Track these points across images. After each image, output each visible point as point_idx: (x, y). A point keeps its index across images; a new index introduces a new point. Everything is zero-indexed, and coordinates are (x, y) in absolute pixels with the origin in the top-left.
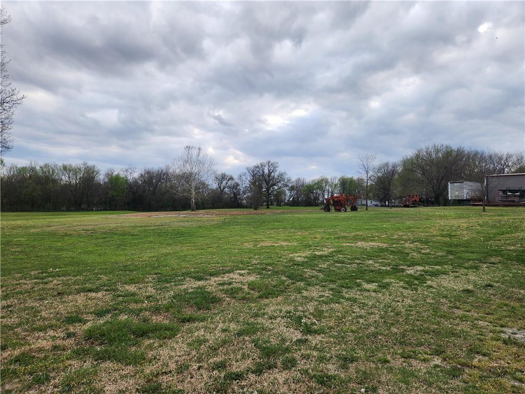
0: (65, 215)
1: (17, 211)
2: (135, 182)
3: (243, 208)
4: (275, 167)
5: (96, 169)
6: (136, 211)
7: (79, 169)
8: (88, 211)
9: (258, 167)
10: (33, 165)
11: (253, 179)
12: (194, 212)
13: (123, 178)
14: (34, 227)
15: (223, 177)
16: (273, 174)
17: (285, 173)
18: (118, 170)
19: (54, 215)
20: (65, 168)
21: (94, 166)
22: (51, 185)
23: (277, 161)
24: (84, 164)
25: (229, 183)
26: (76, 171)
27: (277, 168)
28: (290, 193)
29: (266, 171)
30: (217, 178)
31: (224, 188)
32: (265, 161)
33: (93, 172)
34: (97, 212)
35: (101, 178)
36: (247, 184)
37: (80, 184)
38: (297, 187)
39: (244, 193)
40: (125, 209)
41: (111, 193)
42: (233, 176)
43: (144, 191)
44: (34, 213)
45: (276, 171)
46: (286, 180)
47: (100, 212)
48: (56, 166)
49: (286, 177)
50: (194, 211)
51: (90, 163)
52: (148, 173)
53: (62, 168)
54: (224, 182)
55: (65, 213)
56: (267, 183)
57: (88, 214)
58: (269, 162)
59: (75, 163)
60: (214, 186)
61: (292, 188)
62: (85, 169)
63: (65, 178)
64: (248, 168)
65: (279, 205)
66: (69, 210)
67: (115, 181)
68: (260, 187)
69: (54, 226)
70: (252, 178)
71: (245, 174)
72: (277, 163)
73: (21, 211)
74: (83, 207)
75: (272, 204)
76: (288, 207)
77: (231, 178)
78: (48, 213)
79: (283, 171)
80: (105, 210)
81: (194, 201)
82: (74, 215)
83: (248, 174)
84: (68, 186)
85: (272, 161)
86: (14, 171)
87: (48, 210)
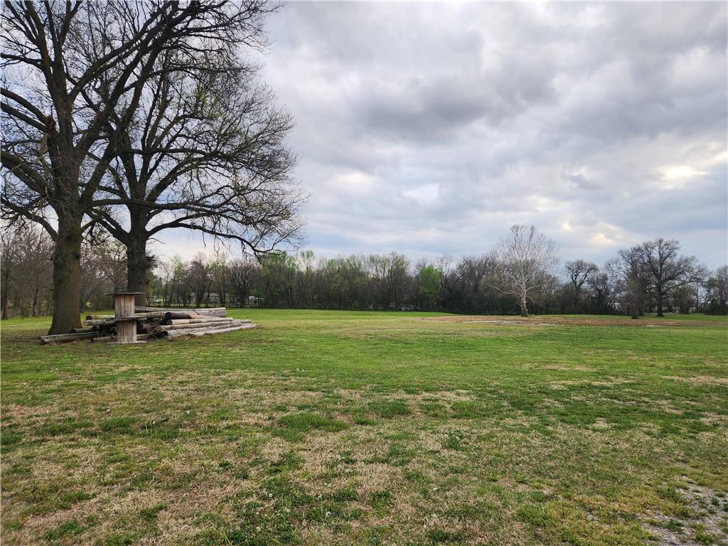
0: (370, 315)
1: (325, 308)
2: (453, 275)
3: (615, 314)
4: (674, 249)
5: (405, 260)
6: (452, 313)
7: (387, 260)
8: (396, 311)
9: (639, 249)
10: (341, 257)
11: (632, 269)
12: (526, 318)
13: (436, 270)
14: (325, 328)
15: (580, 266)
16: (669, 260)
17: (694, 258)
18: (433, 260)
19: (360, 315)
20: (372, 259)
21: (403, 256)
22: (358, 279)
23: (675, 240)
24: (393, 254)
25: (589, 275)
26: (384, 262)
27: (676, 251)
28: (708, 291)
29: (655, 255)
30: (569, 269)
31: (582, 283)
32: (652, 239)
33: (402, 264)
34: (406, 313)
35: (412, 271)
36: (622, 277)
37: (389, 279)
38: (721, 282)
39: (618, 290)
40: (439, 311)
41: (423, 289)
42: (596, 264)
43: (463, 287)
44: (341, 312)
45: (675, 255)
46: (696, 271)
47: (409, 313)
48: (363, 257)
49: (694, 265)
50: (526, 316)
51: (399, 253)
52: (469, 263)
53: (369, 260)
54: (581, 275)
55: (371, 313)
56: (658, 276)
57: (395, 315)
58: (661, 241)
59: (384, 253)
60: (565, 279)
61: (711, 284)
62: (394, 260)
63: (372, 272)
64: (621, 252)
65: (684, 311)
66: (376, 309)
67: (427, 274)
68: (644, 282)
69: (345, 327)
70: (629, 267)
71: (616, 262)
72: (677, 242)
73: (329, 309)
74: (391, 305)
75: (670, 310)
76: (702, 316)
77: (594, 268)
78: (354, 312)
79: (689, 255)
80: (416, 310)
81: (525, 302)
82: (380, 315)
83: (622, 261)
84: (376, 279)
85: (666, 240)
86: (323, 265)
87: (355, 309)
